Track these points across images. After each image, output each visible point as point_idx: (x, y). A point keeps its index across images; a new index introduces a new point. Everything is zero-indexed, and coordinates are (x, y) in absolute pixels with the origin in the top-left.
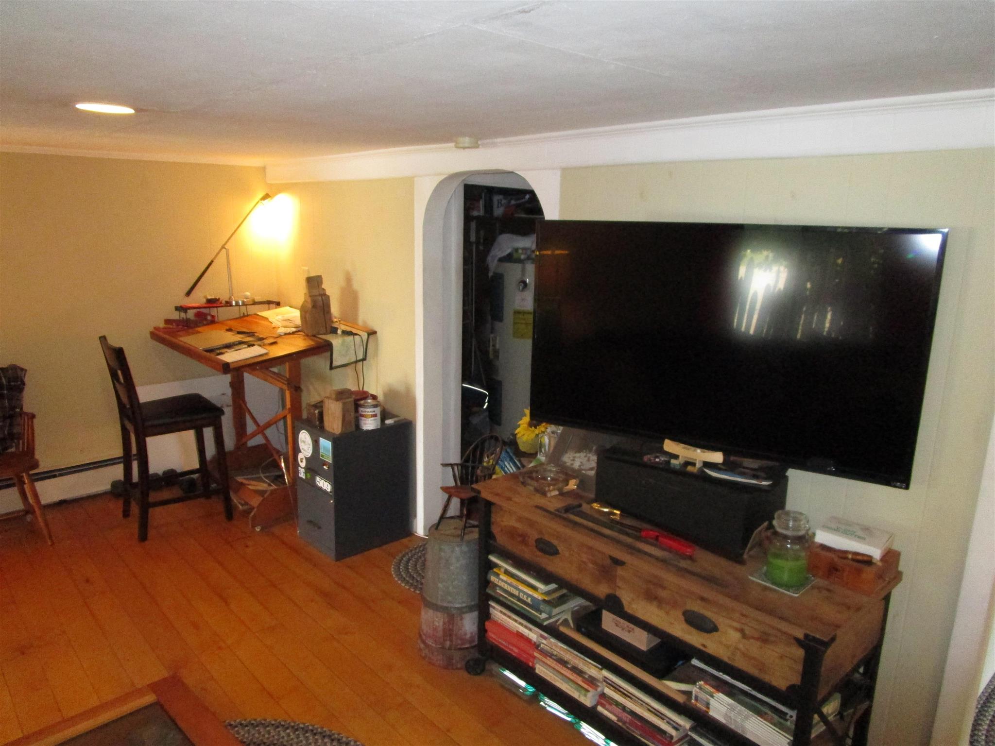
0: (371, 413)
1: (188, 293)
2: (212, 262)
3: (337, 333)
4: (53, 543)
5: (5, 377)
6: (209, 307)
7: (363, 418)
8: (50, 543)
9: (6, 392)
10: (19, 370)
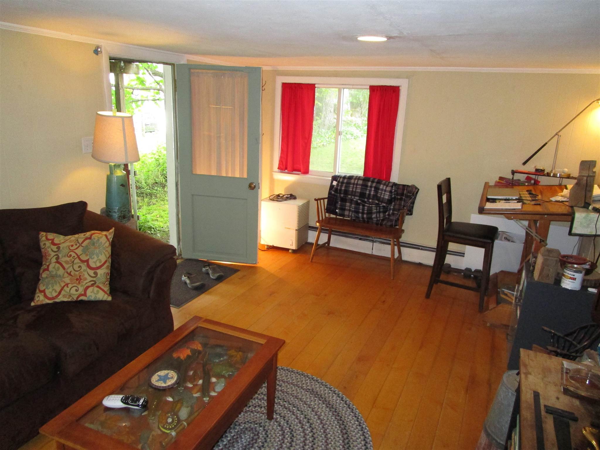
0: (570, 276)
1: (524, 163)
2: (546, 143)
3: (588, 209)
4: (393, 279)
5: (406, 190)
6: (536, 175)
7: (563, 277)
8: (392, 279)
9: (404, 197)
10: (414, 188)
